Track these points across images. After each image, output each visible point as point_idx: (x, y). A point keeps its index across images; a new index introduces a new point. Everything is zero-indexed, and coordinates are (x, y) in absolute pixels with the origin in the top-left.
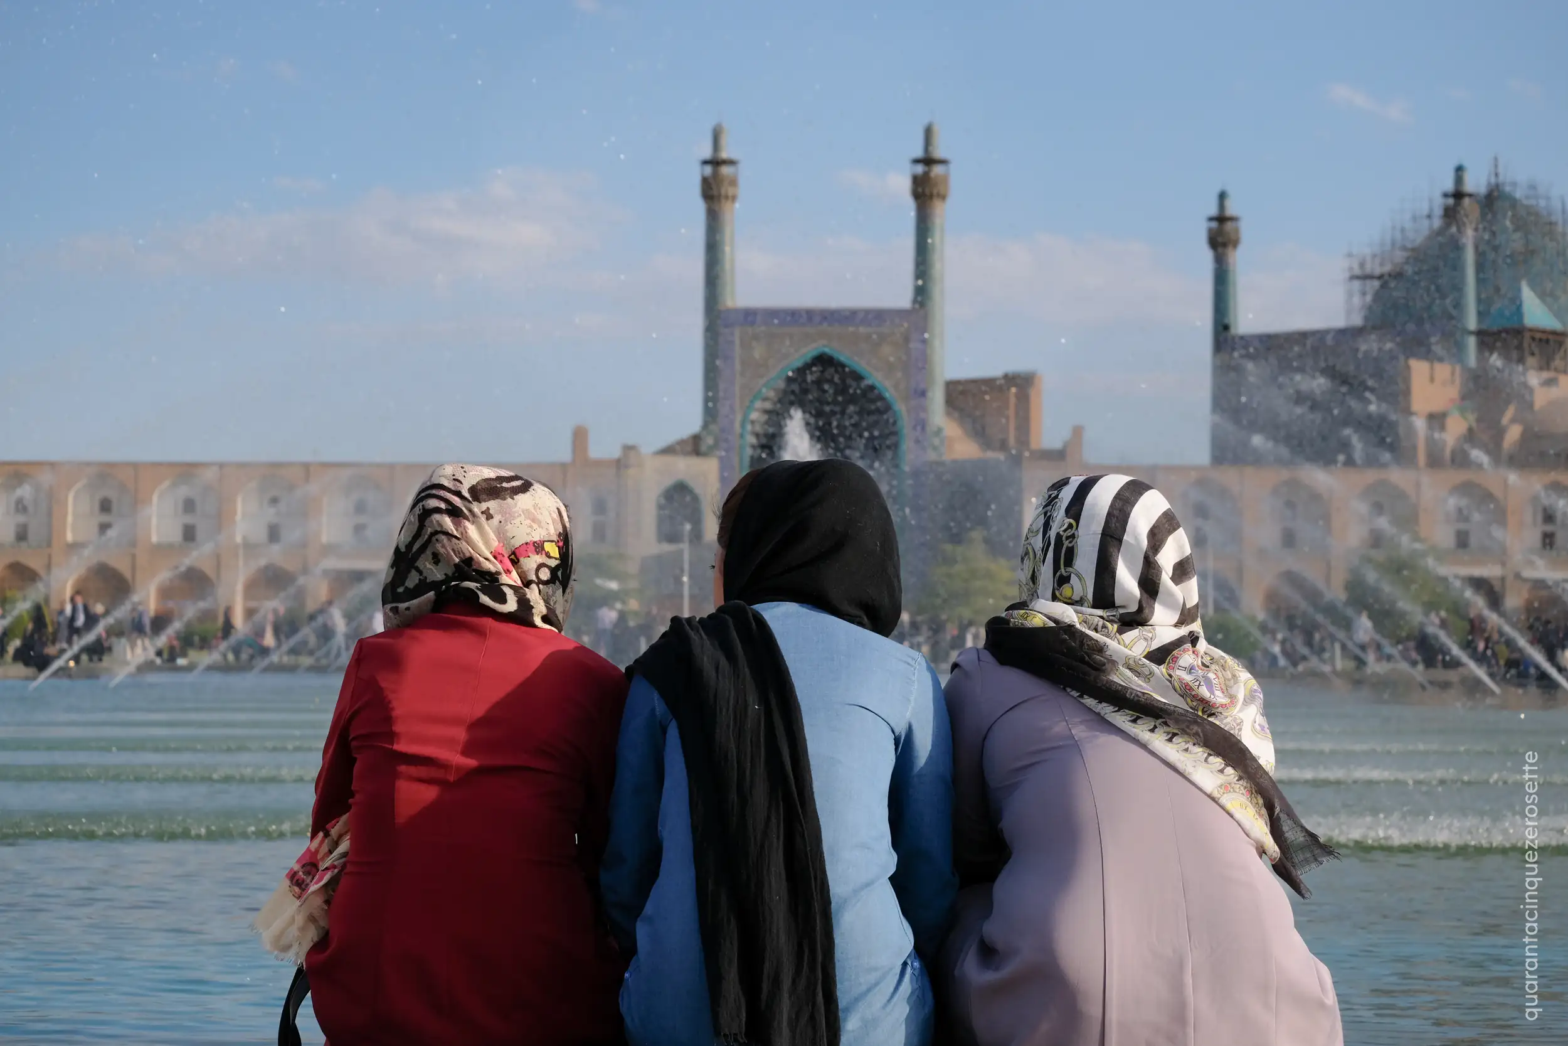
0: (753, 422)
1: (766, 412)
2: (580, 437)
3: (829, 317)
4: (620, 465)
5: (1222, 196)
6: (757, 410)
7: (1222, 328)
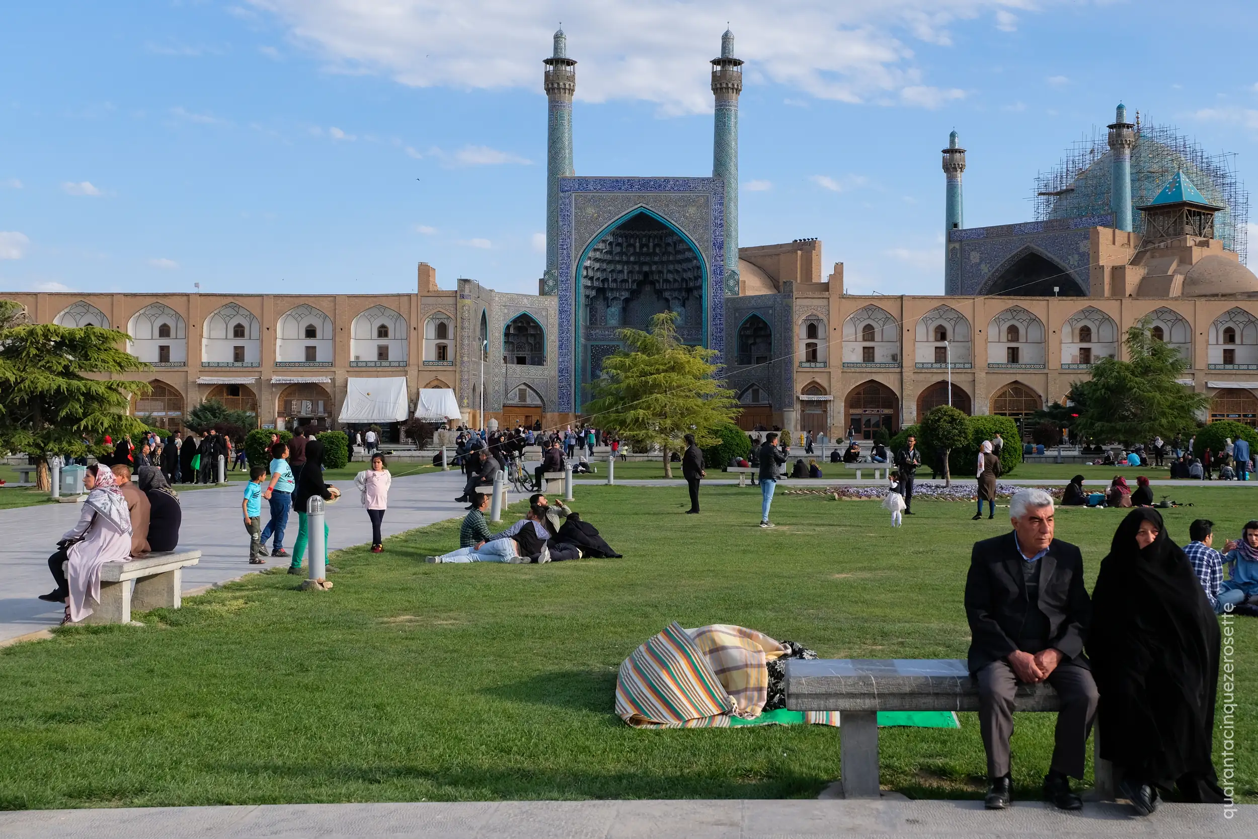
0: (586, 268)
1: (596, 260)
2: (425, 272)
3: (646, 184)
4: (457, 295)
5: (953, 135)
6: (590, 258)
7: (952, 225)
